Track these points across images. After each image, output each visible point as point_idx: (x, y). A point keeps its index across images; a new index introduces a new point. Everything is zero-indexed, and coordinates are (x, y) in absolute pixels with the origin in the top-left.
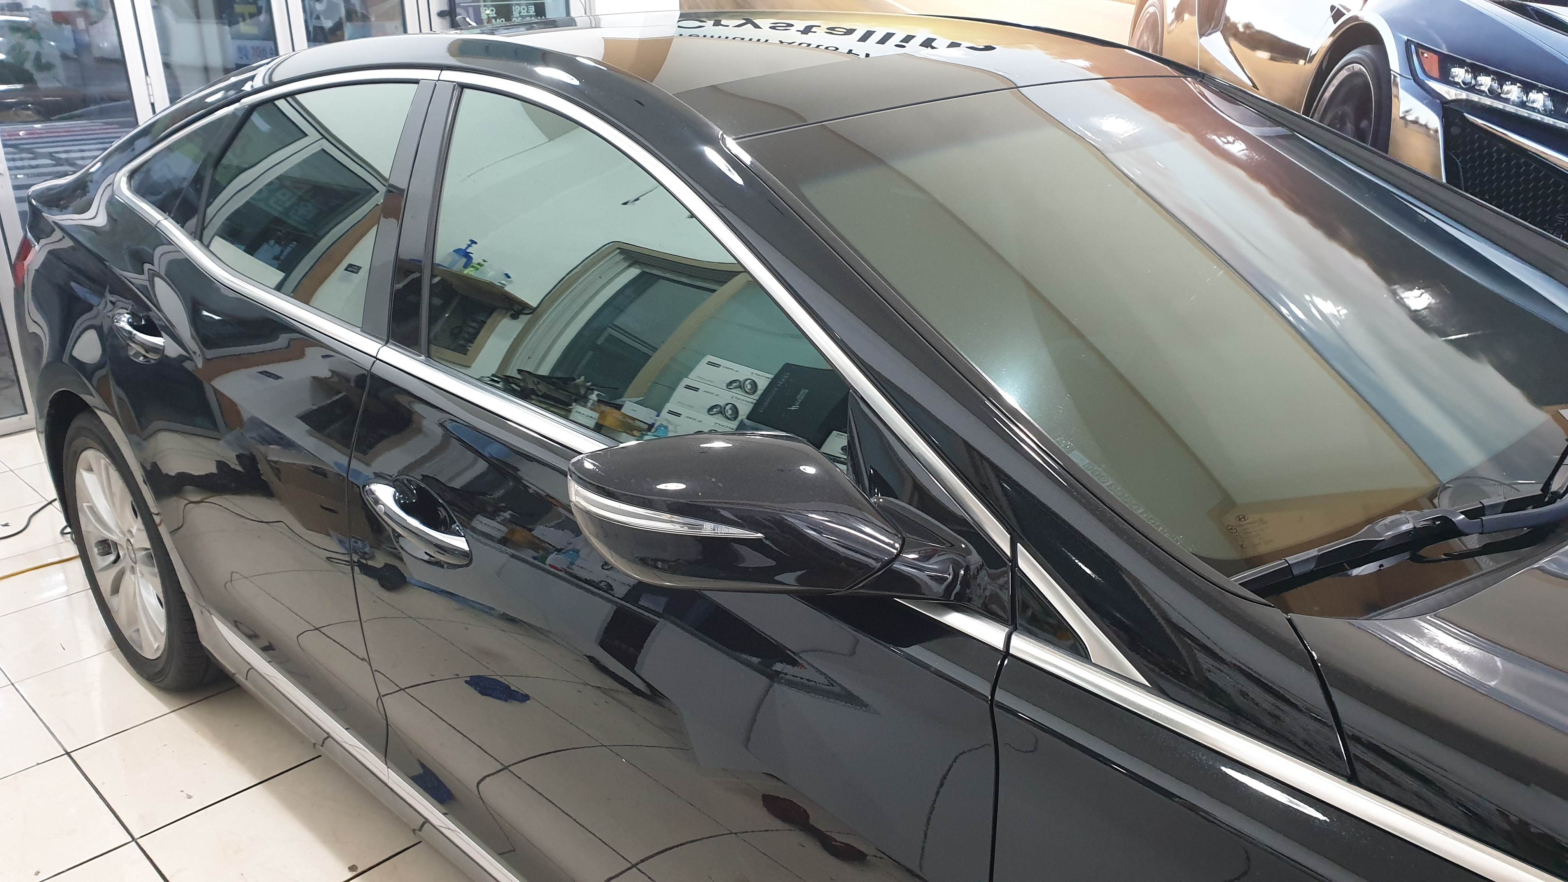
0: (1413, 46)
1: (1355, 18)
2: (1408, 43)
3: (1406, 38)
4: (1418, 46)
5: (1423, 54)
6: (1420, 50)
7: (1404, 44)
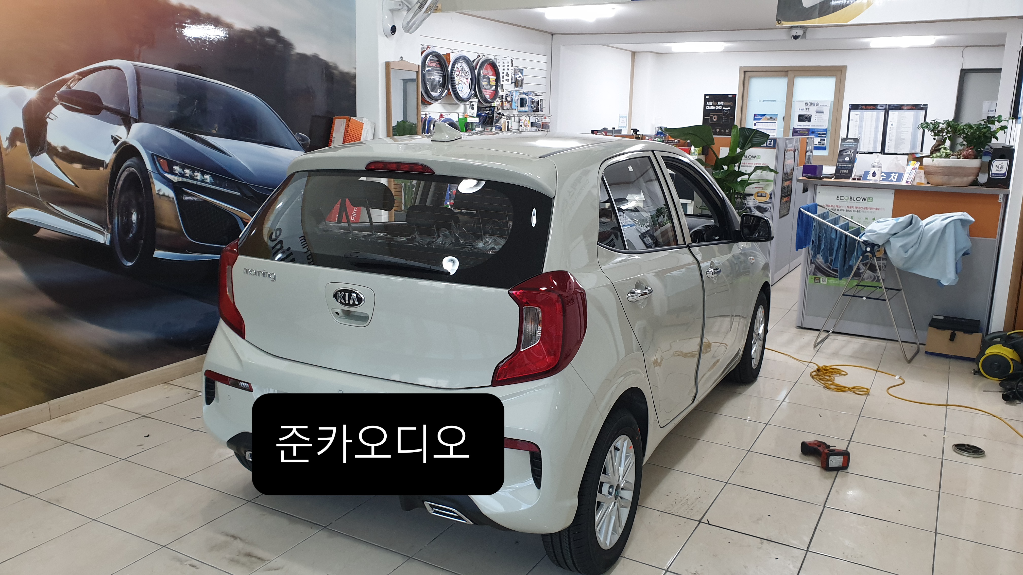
0: (155, 157)
1: (125, 143)
2: (152, 155)
3: (151, 152)
4: (157, 156)
5: (160, 160)
6: (159, 158)
7: (151, 155)
